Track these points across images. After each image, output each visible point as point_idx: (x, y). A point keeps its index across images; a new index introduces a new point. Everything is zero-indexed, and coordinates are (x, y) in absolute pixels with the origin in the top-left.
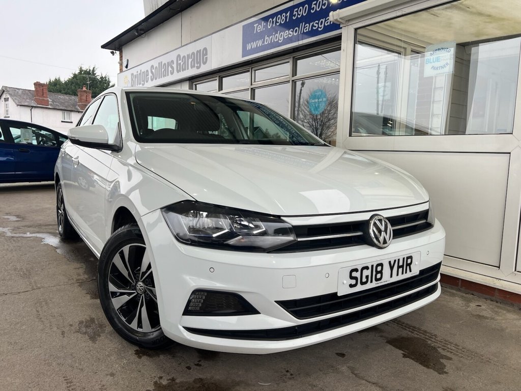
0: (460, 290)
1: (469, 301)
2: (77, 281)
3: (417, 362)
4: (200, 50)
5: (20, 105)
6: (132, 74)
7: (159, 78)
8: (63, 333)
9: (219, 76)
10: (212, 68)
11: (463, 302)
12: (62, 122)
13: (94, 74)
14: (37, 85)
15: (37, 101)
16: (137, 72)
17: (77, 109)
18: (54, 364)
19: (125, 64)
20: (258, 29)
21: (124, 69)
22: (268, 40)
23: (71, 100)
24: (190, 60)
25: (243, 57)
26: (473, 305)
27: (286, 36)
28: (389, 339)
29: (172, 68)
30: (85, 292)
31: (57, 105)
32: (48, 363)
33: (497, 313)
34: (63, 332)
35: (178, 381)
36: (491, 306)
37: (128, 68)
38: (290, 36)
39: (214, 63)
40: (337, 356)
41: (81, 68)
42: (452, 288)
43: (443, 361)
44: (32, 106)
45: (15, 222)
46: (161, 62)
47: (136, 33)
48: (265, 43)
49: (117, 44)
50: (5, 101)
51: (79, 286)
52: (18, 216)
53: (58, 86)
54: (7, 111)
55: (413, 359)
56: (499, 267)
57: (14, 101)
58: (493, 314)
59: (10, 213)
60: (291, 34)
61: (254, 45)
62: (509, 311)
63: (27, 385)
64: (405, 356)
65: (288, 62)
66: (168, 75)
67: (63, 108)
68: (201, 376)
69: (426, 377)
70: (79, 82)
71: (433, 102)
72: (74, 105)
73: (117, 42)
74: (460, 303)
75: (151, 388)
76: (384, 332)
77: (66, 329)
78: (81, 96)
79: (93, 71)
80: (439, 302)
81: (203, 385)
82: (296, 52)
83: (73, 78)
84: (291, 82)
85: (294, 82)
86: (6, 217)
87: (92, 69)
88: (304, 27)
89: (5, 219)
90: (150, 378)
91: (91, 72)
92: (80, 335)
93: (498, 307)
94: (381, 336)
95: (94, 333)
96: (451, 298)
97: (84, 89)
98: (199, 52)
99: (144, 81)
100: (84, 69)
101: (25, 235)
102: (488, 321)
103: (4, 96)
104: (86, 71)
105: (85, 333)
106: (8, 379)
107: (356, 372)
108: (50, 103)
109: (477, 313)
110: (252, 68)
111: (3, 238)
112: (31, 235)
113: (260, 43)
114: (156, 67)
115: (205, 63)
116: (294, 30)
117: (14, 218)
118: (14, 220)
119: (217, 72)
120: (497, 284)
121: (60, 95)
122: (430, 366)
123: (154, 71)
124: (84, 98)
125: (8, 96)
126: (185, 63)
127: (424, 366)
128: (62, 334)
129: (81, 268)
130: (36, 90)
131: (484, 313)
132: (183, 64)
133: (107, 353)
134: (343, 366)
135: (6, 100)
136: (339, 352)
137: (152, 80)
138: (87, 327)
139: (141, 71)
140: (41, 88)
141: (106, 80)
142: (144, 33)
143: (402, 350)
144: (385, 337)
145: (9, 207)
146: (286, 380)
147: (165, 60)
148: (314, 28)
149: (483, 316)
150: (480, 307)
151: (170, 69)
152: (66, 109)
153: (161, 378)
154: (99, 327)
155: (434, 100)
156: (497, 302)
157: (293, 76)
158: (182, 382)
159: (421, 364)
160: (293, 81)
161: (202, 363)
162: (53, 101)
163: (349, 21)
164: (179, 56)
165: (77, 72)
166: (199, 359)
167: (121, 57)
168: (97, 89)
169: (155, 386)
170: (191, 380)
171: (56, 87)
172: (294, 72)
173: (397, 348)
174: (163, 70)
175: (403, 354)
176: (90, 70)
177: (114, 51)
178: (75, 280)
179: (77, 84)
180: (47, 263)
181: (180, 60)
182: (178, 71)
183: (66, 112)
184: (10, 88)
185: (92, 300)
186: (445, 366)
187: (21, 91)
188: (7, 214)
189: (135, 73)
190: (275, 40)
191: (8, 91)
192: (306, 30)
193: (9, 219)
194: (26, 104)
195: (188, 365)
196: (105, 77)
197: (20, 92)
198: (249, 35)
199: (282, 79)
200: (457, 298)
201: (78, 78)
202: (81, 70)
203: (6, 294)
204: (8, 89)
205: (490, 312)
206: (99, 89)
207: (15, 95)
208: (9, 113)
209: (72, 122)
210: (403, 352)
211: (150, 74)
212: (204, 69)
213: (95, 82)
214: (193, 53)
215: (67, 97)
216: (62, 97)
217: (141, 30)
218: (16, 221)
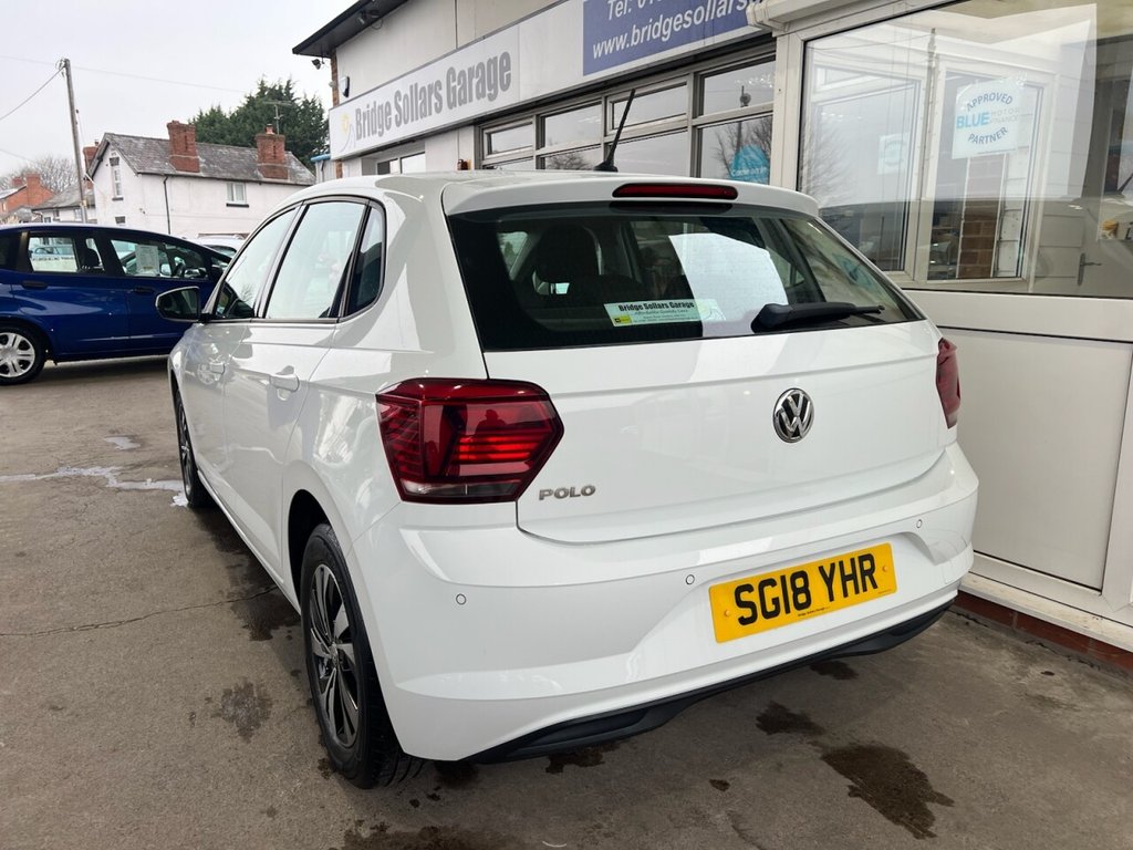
0: (1014, 633)
1: (1032, 660)
2: (228, 597)
3: (874, 807)
4: (496, 58)
5: (143, 174)
6: (358, 111)
7: (412, 120)
8: (192, 716)
9: (538, 116)
10: (522, 99)
11: (1013, 663)
12: (228, 205)
13: (289, 96)
14: (174, 127)
15: (175, 162)
16: (368, 106)
17: (257, 176)
18: (170, 785)
19: (342, 89)
20: (617, 9)
21: (342, 99)
22: (638, 35)
23: (243, 157)
24: (475, 81)
25: (585, 74)
26: (1035, 671)
27: (677, 26)
28: (829, 751)
29: (439, 97)
30: (241, 622)
31: (216, 170)
32: (159, 783)
33: (1083, 692)
34: (193, 713)
35: (389, 831)
36: (1075, 675)
37: (350, 97)
38: (685, 26)
39: (524, 89)
40: (711, 788)
41: (262, 83)
42: (998, 629)
43: (930, 806)
44: (167, 176)
45: (127, 453)
46: (416, 85)
47: (362, 21)
48: (633, 43)
49: (326, 44)
50: (112, 165)
51: (232, 608)
52: (133, 438)
53: (217, 125)
54: (117, 185)
55: (869, 801)
56: (1100, 591)
57: (129, 164)
58: (1075, 695)
59: (118, 431)
60: (687, 23)
61: (609, 47)
62: (1112, 688)
63: (118, 829)
64: (853, 792)
65: (685, 84)
66: (430, 114)
67: (229, 175)
68: (436, 824)
69: (887, 842)
70: (259, 116)
71: (1005, 181)
72: (250, 169)
73: (324, 41)
74: (1007, 665)
75: (339, 844)
76: (820, 734)
77: (199, 708)
78: (264, 147)
79: (288, 88)
80: (962, 662)
81: (437, 843)
82: (700, 61)
83: (247, 106)
84: (690, 129)
85: (697, 132)
86: (110, 440)
87: (284, 85)
88: (717, 6)
89: (107, 444)
90: (339, 823)
91: (283, 91)
92: (221, 722)
93: (1090, 676)
94: (815, 744)
95: (249, 718)
96: (991, 652)
97: (270, 132)
98: (492, 61)
99: (381, 126)
100: (269, 85)
101: (142, 486)
102: (1059, 712)
103: (109, 155)
104: (272, 90)
105: (233, 718)
106: (86, 814)
107: (742, 826)
108: (201, 165)
109: (1039, 693)
110: (606, 98)
111: (101, 491)
112: (153, 486)
113: (621, 43)
114: (406, 96)
115: (505, 88)
116: (694, 11)
117: (124, 443)
118: (125, 448)
119: (533, 108)
120: (1092, 630)
121: (222, 148)
122: (902, 819)
123: (401, 104)
124: (270, 151)
125: (118, 155)
126: (463, 87)
127: (889, 819)
128: (191, 719)
129: (239, 565)
130: (173, 140)
131: (1056, 693)
132: (460, 89)
133: (268, 765)
134: (719, 811)
135: (114, 162)
136: (718, 778)
137: (398, 124)
138: (237, 704)
139: (375, 103)
140: (183, 135)
141: (314, 108)
142: (376, 20)
143: (851, 779)
144: (821, 746)
145: (118, 414)
146: (598, 838)
147: (424, 79)
148: (739, 8)
149: (1050, 700)
150: (1049, 677)
151: (434, 100)
152: (234, 177)
153: (360, 823)
154: (259, 705)
155: (1007, 176)
156: (1092, 666)
157: (694, 117)
158: (397, 834)
159: (883, 812)
160: (694, 127)
161: (442, 793)
162: (208, 162)
163: (790, 23)
164: (451, 71)
165: (255, 92)
166: (437, 784)
167: (335, 72)
168: (296, 128)
169: (347, 841)
170: (417, 830)
171: (212, 129)
172: (698, 108)
173: (841, 773)
174: (420, 102)
175: (851, 787)
176: (281, 87)
177: (320, 59)
178: (226, 594)
179: (256, 119)
180: (178, 552)
181: (454, 80)
182: (451, 105)
183: (234, 184)
184: (119, 136)
185: (254, 642)
186: (934, 820)
187: (142, 142)
188: (113, 432)
189: (364, 109)
190: (654, 37)
191: (116, 144)
192: (721, 12)
193: (114, 444)
194: (154, 170)
195: (414, 798)
196: (313, 102)
197: (141, 144)
198: (598, 24)
199: (672, 123)
200: (1003, 652)
201: (257, 106)
202: (263, 88)
203: (97, 627)
204: (117, 139)
205: (1069, 691)
206: (300, 129)
207: (130, 153)
208: (122, 188)
209: (247, 206)
210: (850, 783)
211: (394, 112)
212: (505, 100)
213: (292, 113)
214: (481, 65)
215: (235, 152)
216: (225, 151)
217: (371, 12)
218: (130, 450)
